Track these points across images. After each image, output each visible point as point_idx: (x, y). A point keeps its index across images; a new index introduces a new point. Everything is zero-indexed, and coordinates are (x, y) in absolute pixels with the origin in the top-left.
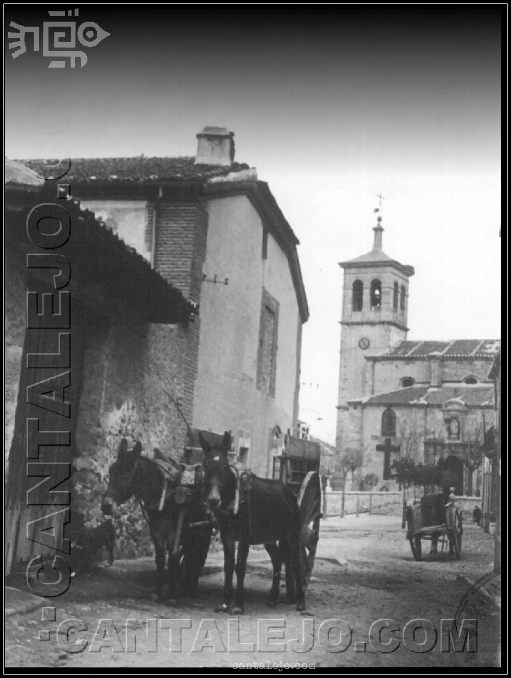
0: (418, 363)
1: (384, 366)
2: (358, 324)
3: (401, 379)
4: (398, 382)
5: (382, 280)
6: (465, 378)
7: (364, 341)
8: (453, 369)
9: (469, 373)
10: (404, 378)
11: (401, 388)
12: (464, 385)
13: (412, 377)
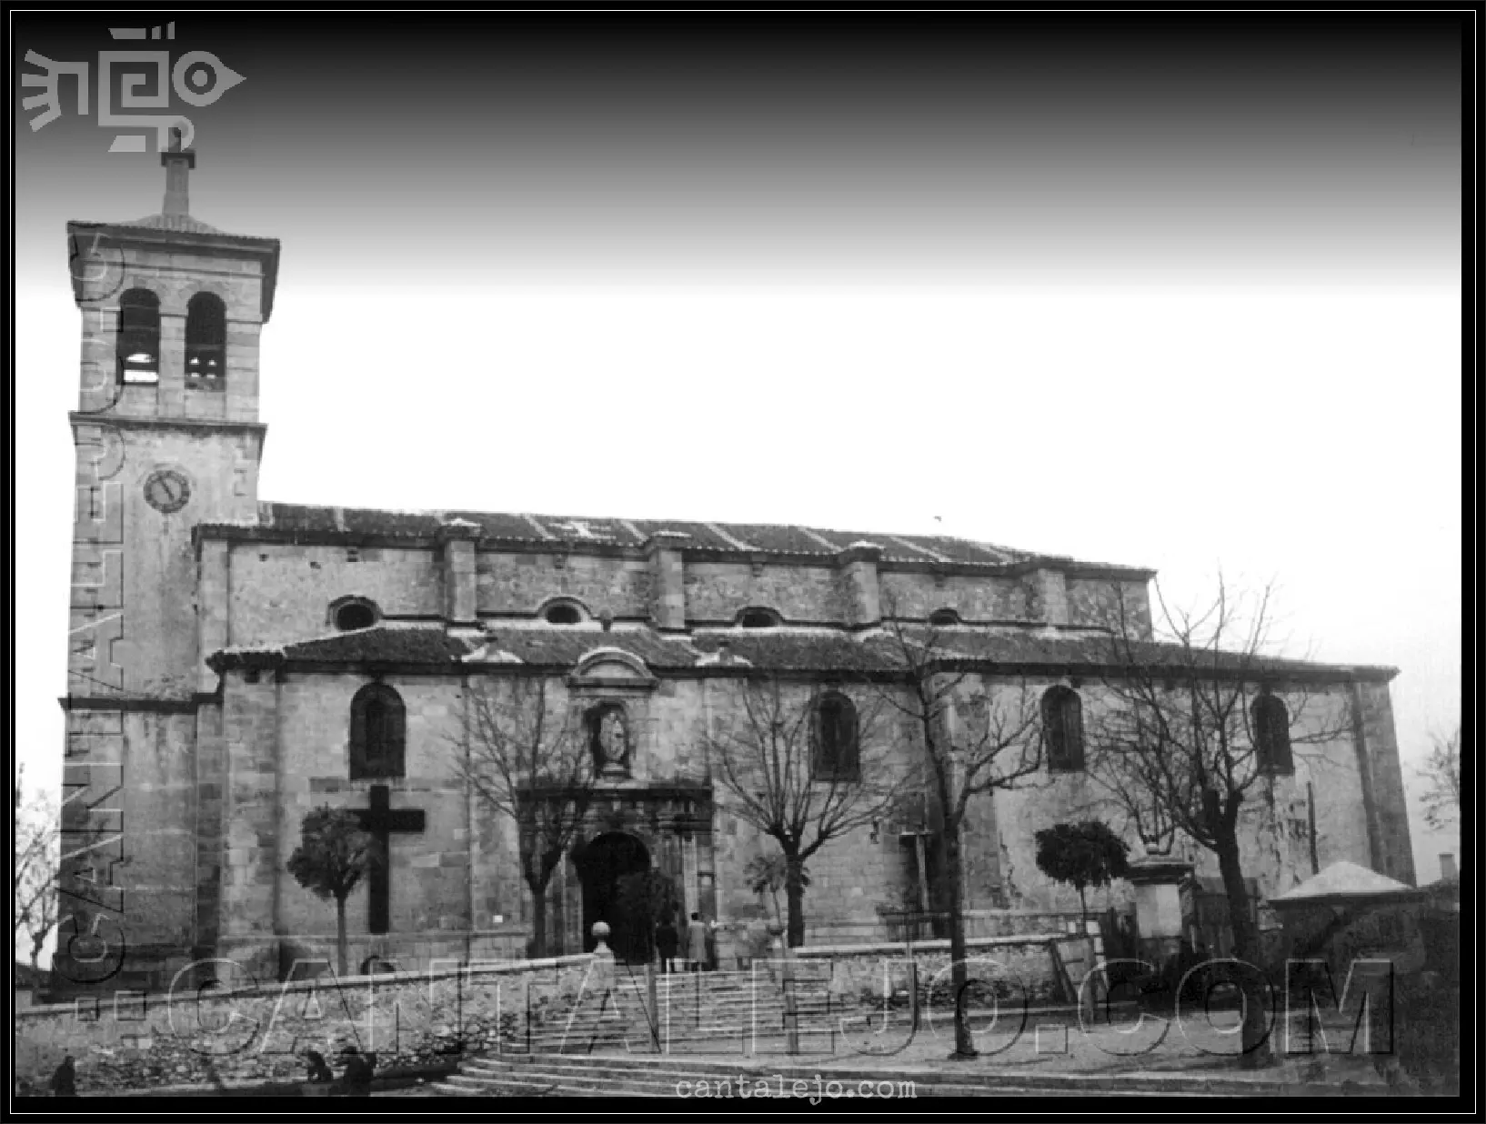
0: (388, 555)
1: (270, 562)
2: (143, 426)
3: (333, 605)
4: (323, 613)
5: (227, 298)
6: (545, 604)
7: (169, 482)
8: (507, 579)
9: (554, 591)
10: (342, 600)
11: (335, 633)
12: (542, 624)
13: (370, 597)
